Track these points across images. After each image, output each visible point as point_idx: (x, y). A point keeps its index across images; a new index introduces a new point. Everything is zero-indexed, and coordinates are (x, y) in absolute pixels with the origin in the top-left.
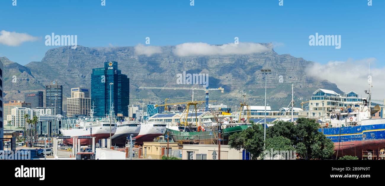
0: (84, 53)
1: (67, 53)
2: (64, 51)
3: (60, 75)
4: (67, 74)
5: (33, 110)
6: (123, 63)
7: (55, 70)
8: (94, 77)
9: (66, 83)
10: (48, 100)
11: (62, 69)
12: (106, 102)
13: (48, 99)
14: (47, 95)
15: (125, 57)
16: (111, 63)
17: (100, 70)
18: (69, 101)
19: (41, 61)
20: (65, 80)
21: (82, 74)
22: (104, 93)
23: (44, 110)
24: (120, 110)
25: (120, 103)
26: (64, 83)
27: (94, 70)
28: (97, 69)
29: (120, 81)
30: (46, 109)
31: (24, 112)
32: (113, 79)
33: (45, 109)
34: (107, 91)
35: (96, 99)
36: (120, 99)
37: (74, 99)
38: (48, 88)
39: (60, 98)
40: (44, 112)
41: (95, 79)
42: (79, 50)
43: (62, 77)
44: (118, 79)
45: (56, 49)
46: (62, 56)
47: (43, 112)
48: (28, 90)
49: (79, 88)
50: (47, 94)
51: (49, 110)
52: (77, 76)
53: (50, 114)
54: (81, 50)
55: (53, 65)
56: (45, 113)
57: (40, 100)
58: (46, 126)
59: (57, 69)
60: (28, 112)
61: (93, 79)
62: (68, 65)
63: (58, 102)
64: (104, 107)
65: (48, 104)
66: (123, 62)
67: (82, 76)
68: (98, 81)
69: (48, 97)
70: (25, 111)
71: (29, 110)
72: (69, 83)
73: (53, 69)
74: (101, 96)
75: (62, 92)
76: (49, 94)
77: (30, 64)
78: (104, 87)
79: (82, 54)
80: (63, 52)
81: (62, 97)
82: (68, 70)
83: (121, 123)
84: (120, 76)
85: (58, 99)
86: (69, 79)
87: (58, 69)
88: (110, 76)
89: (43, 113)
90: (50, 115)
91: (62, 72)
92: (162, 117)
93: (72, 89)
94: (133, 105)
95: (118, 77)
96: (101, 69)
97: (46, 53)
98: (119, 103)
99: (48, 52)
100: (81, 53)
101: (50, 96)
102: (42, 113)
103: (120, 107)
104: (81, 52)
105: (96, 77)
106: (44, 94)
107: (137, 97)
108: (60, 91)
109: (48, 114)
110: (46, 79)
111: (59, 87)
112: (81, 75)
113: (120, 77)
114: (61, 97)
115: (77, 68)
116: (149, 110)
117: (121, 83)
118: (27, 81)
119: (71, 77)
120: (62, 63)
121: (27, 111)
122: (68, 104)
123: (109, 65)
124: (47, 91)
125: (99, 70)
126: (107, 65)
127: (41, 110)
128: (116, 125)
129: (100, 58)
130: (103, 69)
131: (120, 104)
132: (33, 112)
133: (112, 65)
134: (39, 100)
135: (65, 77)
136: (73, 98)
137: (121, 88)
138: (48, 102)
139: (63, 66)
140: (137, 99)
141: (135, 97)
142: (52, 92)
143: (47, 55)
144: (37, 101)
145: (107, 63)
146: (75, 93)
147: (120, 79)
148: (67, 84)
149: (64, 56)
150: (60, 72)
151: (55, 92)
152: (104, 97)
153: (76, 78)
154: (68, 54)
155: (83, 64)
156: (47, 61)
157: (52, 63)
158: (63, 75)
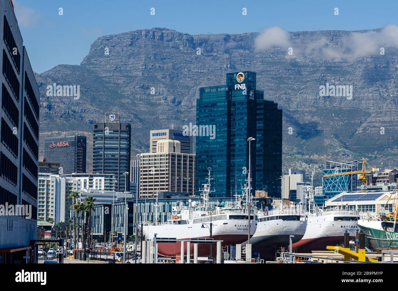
0: (178, 48)
1: (141, 48)
2: (132, 42)
3: (124, 97)
4: (138, 96)
5: (66, 180)
6: (269, 71)
7: (112, 85)
8: (204, 107)
9: (136, 116)
10: (97, 156)
11: (129, 83)
12: (228, 162)
13: (98, 154)
14: (96, 146)
15: (271, 56)
16: (242, 76)
17: (217, 90)
18: (146, 160)
19: (81, 64)
20: (134, 110)
21: (173, 97)
22: (226, 143)
23: (90, 180)
24: (261, 181)
25: (260, 166)
26: (132, 116)
27: (204, 92)
28: (211, 88)
29: (262, 117)
30: (95, 178)
31: (45, 183)
32: (246, 110)
33: (92, 176)
34: (232, 138)
35: (207, 156)
36: (262, 158)
37: (158, 156)
38: (98, 128)
39: (124, 153)
40: (90, 183)
41: (205, 111)
42: (168, 41)
43: (128, 103)
44: (258, 112)
45: (115, 36)
46: (129, 53)
47: (88, 184)
48: (49, 130)
49: (167, 131)
50: (96, 142)
51: (100, 180)
52: (163, 101)
53: (103, 188)
54: (171, 40)
55: (109, 74)
56: (92, 186)
57: (80, 156)
58: (99, 217)
59: (117, 84)
60: (55, 182)
61: (200, 111)
62: (140, 74)
63: (121, 161)
64: (225, 175)
65: (99, 166)
66: (268, 69)
67: (174, 101)
68: (211, 115)
69: (98, 150)
70: (48, 181)
71: (56, 179)
72: (143, 117)
73: (107, 82)
74: (219, 151)
75: (129, 139)
76: (100, 144)
77: (55, 70)
78: (226, 129)
79: (173, 50)
80: (131, 45)
81: (129, 150)
82: (142, 87)
83: (266, 214)
84: (260, 104)
85: (122, 156)
86: (143, 108)
87: (119, 84)
88: (239, 104)
89: (88, 187)
90: (103, 192)
91: (128, 90)
92: (353, 200)
93: (152, 132)
94: (290, 171)
95: (258, 107)
96: (219, 89)
97: (93, 46)
98: (258, 166)
99: (96, 42)
100: (172, 47)
101: (102, 148)
102: (85, 186)
103: (261, 176)
104: (171, 44)
105: (207, 106)
106: (90, 143)
107: (300, 151)
108: (126, 135)
109: (98, 189)
110: (92, 105)
111: (124, 128)
112: (170, 98)
113: (262, 107)
114: (127, 150)
115: (161, 82)
116: (326, 183)
117: (262, 121)
118: (46, 109)
119: (148, 104)
120: (129, 70)
121: (53, 182)
122: (144, 168)
123: (238, 80)
124: (96, 135)
125: (215, 90)
126: (231, 80)
127: (82, 179)
128: (256, 217)
129: (214, 59)
130: (223, 89)
131: (261, 168)
132: (67, 184)
133: (243, 79)
134: (77, 156)
135: (134, 103)
136: (156, 154)
137: (262, 132)
138: (98, 161)
139: (131, 77)
140: (299, 156)
141: (294, 151)
142: (107, 138)
143: (93, 50)
144: (72, 158)
145: (233, 74)
146: (159, 142)
147: (262, 111)
148: (139, 118)
149: (132, 54)
150: (123, 92)
151: (113, 138)
152: (225, 153)
153: (160, 104)
154: (142, 50)
155: (176, 72)
156: (93, 64)
157: (104, 68)
158: (128, 98)
